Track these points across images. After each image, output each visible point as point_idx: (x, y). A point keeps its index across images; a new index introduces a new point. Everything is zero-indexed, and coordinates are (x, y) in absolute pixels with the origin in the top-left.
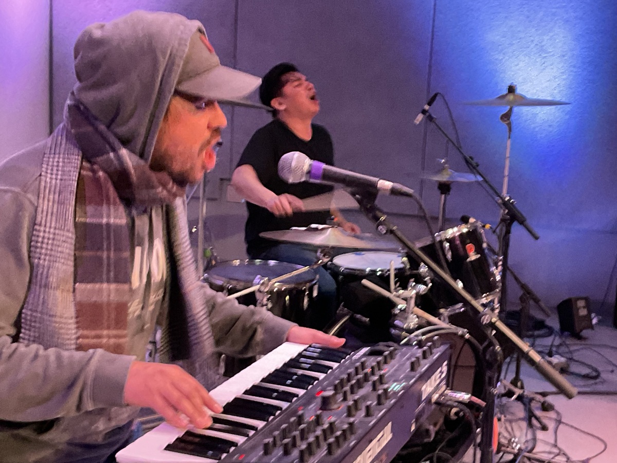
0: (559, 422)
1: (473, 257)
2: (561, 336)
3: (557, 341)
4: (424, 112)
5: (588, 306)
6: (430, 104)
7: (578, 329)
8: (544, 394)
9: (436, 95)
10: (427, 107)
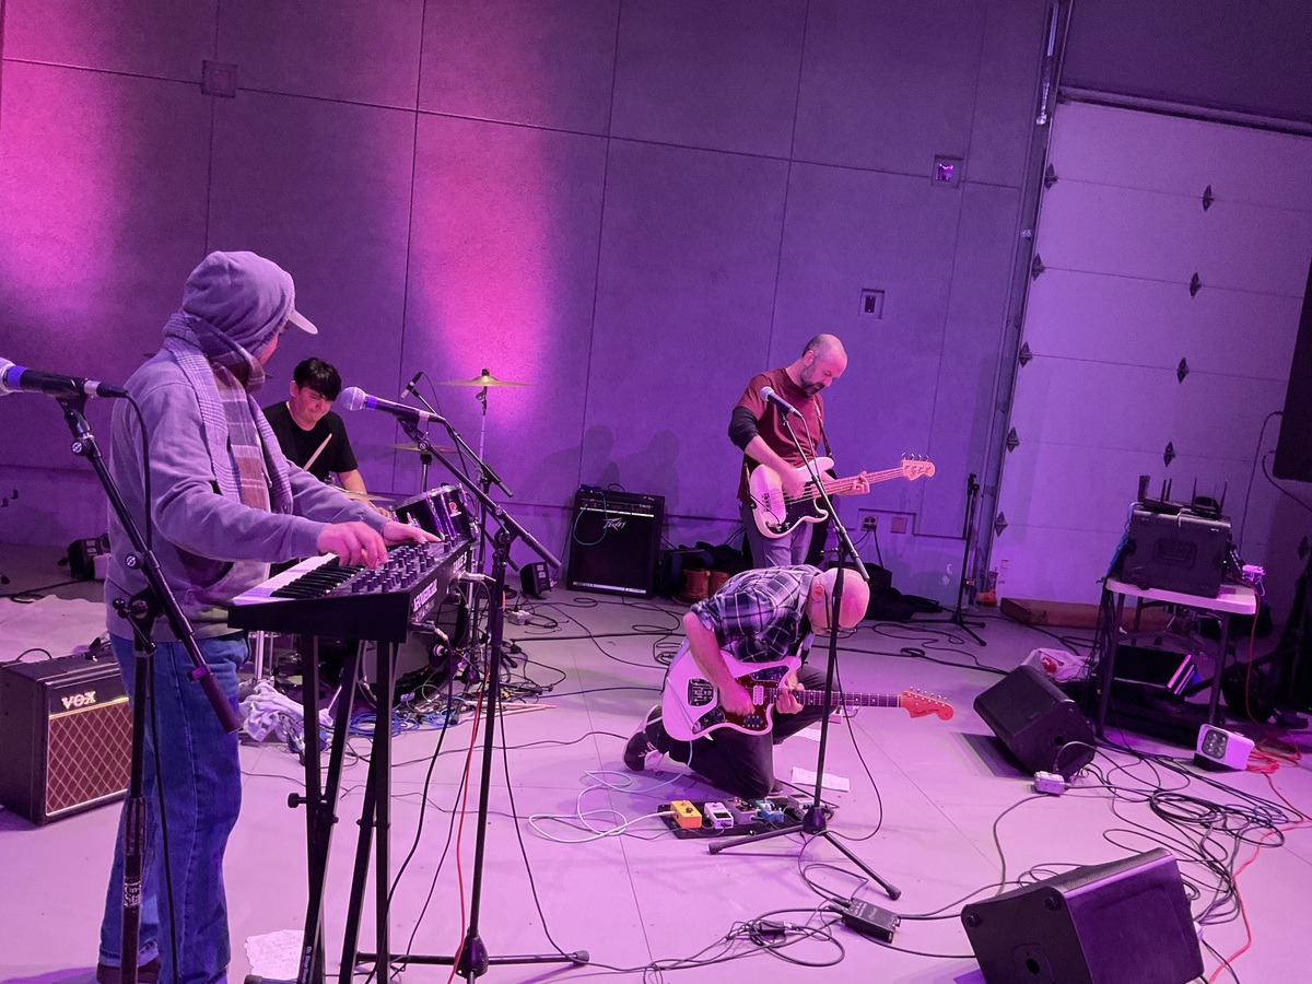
0: (526, 661)
1: (455, 513)
2: (524, 596)
3: (521, 601)
4: (410, 388)
5: (546, 570)
6: (414, 381)
7: (537, 592)
8: (513, 641)
9: (420, 373)
10: (412, 384)
